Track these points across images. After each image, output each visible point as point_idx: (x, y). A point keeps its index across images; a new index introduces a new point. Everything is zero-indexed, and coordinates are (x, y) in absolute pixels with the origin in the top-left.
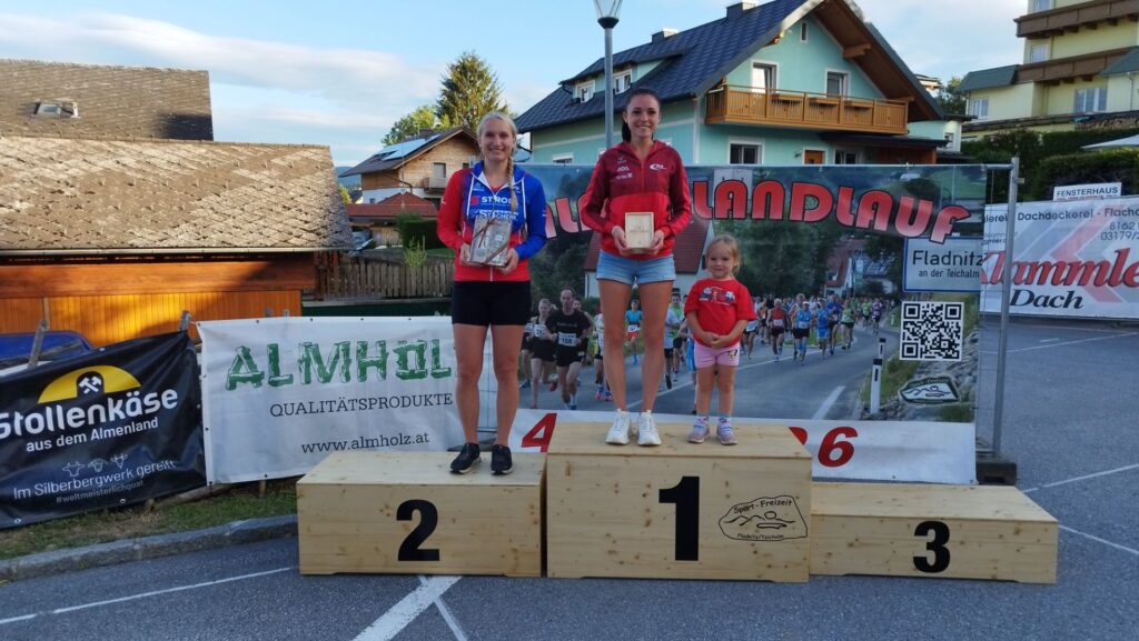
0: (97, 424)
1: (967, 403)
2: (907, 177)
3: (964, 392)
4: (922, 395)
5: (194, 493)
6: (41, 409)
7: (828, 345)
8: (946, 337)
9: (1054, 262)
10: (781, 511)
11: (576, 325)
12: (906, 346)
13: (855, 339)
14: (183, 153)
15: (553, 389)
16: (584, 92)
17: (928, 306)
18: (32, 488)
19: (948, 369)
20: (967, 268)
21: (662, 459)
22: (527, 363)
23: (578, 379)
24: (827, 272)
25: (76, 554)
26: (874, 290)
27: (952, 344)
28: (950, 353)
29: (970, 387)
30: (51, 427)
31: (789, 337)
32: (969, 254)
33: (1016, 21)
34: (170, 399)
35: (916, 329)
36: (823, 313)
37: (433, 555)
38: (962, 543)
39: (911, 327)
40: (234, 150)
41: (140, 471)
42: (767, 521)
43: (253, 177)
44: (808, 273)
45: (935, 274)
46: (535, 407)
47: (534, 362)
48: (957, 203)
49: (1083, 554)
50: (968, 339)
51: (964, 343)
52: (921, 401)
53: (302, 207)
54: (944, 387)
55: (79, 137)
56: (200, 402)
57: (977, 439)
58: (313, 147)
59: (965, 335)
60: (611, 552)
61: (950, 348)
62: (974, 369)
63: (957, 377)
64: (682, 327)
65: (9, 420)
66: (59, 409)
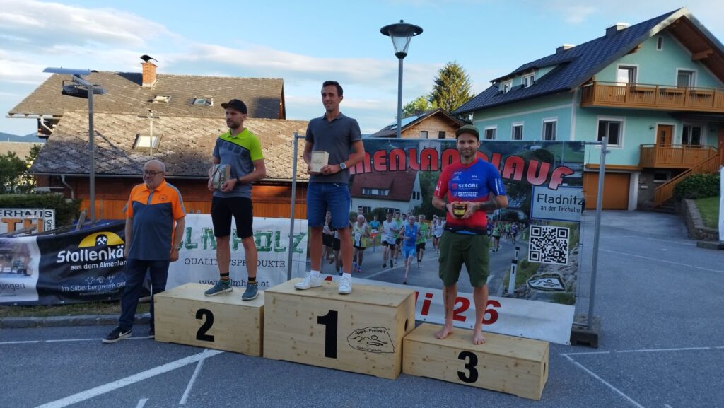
0: (103, 260)
1: (570, 293)
2: (534, 148)
3: (569, 285)
4: (542, 285)
5: (144, 298)
6: (79, 251)
8: (558, 249)
10: (380, 336)
12: (532, 253)
13: (501, 246)
15: (331, 262)
16: (506, 87)
17: (546, 229)
18: (70, 288)
19: (559, 270)
20: (572, 206)
21: (320, 300)
27: (561, 254)
28: (561, 259)
29: (572, 283)
30: (82, 259)
32: (573, 197)
35: (539, 243)
37: (211, 339)
38: (485, 367)
39: (536, 241)
41: (119, 285)
42: (373, 341)
45: (551, 209)
46: (322, 272)
48: (565, 165)
50: (572, 251)
51: (569, 254)
52: (540, 288)
54: (555, 281)
59: (571, 248)
60: (294, 348)
61: (560, 256)
62: (576, 271)
63: (564, 275)
64: (401, 232)
65: (65, 254)
66: (86, 251)
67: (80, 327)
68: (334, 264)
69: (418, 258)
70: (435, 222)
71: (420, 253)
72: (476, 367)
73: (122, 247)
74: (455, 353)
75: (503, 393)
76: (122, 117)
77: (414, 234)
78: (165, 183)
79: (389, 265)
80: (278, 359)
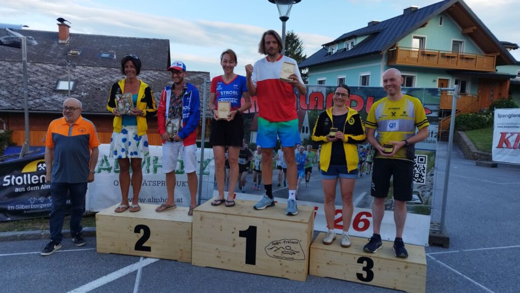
0: (44, 183)
1: (427, 206)
3: (426, 199)
6: (22, 175)
7: (360, 172)
8: (418, 172)
10: (293, 247)
11: (246, 155)
16: (333, 50)
18: (15, 207)
19: (418, 188)
20: (430, 139)
21: (241, 217)
23: (246, 179)
27: (420, 175)
28: (420, 180)
29: (429, 198)
30: (25, 183)
37: (148, 249)
42: (287, 250)
47: (227, 170)
50: (429, 174)
51: (427, 175)
54: (416, 197)
55: (109, 67)
58: (203, 73)
59: (428, 171)
60: (218, 257)
61: (419, 177)
62: (431, 189)
63: (422, 192)
65: (10, 178)
66: (29, 175)
67: (27, 241)
68: (237, 184)
69: (306, 179)
70: (320, 151)
71: (308, 176)
72: (372, 269)
74: (355, 258)
75: (395, 289)
76: (44, 66)
77: (303, 160)
79: (282, 185)
80: (205, 266)
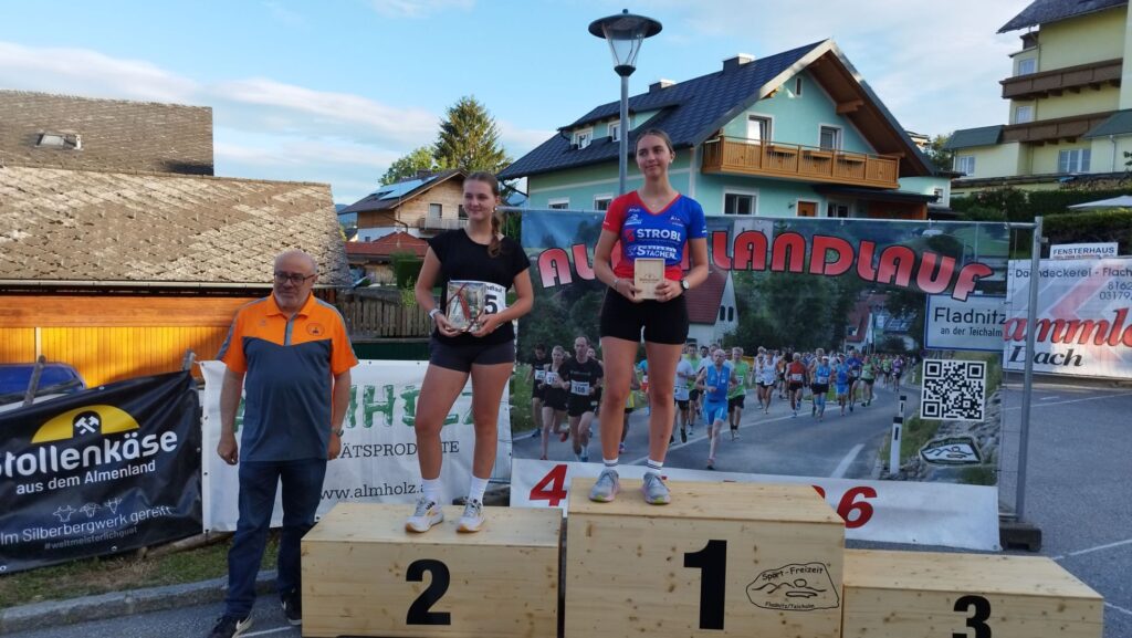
0: (92, 466)
1: (989, 466)
2: (930, 233)
3: (987, 453)
4: (944, 456)
5: (189, 541)
6: (34, 450)
7: (848, 402)
9: (1052, 319)
10: (811, 579)
11: (589, 374)
12: (927, 405)
13: (874, 394)
14: (184, 187)
15: (564, 439)
16: (581, 139)
17: (950, 364)
18: (21, 534)
20: (990, 327)
22: (539, 412)
23: (590, 429)
24: (847, 327)
25: (64, 606)
26: (894, 347)
27: (974, 404)
28: (972, 413)
29: (993, 449)
30: (43, 469)
31: (808, 392)
32: (992, 312)
33: (1001, 83)
34: (169, 441)
35: (938, 388)
36: (841, 368)
38: (1004, 619)
39: (933, 385)
40: (237, 186)
41: (134, 517)
42: (798, 589)
43: (253, 212)
44: (827, 328)
45: (957, 331)
46: (545, 458)
47: (545, 410)
48: (981, 261)
49: (1120, 630)
50: (991, 399)
51: (986, 403)
52: (942, 462)
53: (301, 244)
54: (966, 448)
55: (81, 169)
56: (200, 445)
57: (999, 502)
58: (314, 185)
59: (988, 394)
60: (632, 619)
61: (972, 408)
62: (997, 430)
63: (979, 438)
64: (699, 378)
66: (53, 450)
68: (570, 442)
70: (761, 359)
71: (735, 415)
72: (988, 622)
73: (135, 435)
74: (948, 601)
77: (723, 381)
78: (313, 299)
79: (678, 437)
